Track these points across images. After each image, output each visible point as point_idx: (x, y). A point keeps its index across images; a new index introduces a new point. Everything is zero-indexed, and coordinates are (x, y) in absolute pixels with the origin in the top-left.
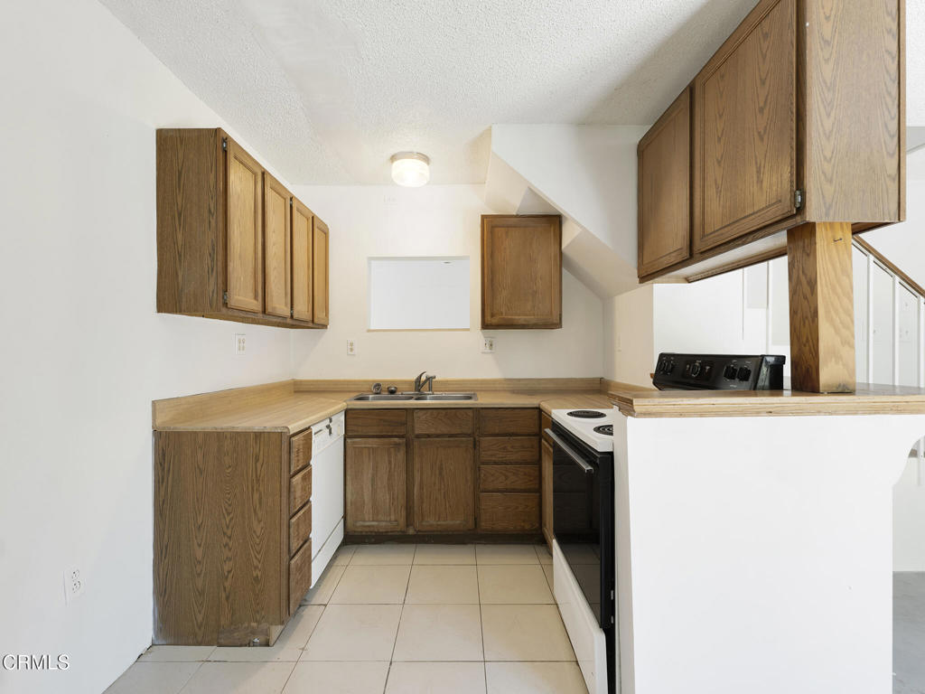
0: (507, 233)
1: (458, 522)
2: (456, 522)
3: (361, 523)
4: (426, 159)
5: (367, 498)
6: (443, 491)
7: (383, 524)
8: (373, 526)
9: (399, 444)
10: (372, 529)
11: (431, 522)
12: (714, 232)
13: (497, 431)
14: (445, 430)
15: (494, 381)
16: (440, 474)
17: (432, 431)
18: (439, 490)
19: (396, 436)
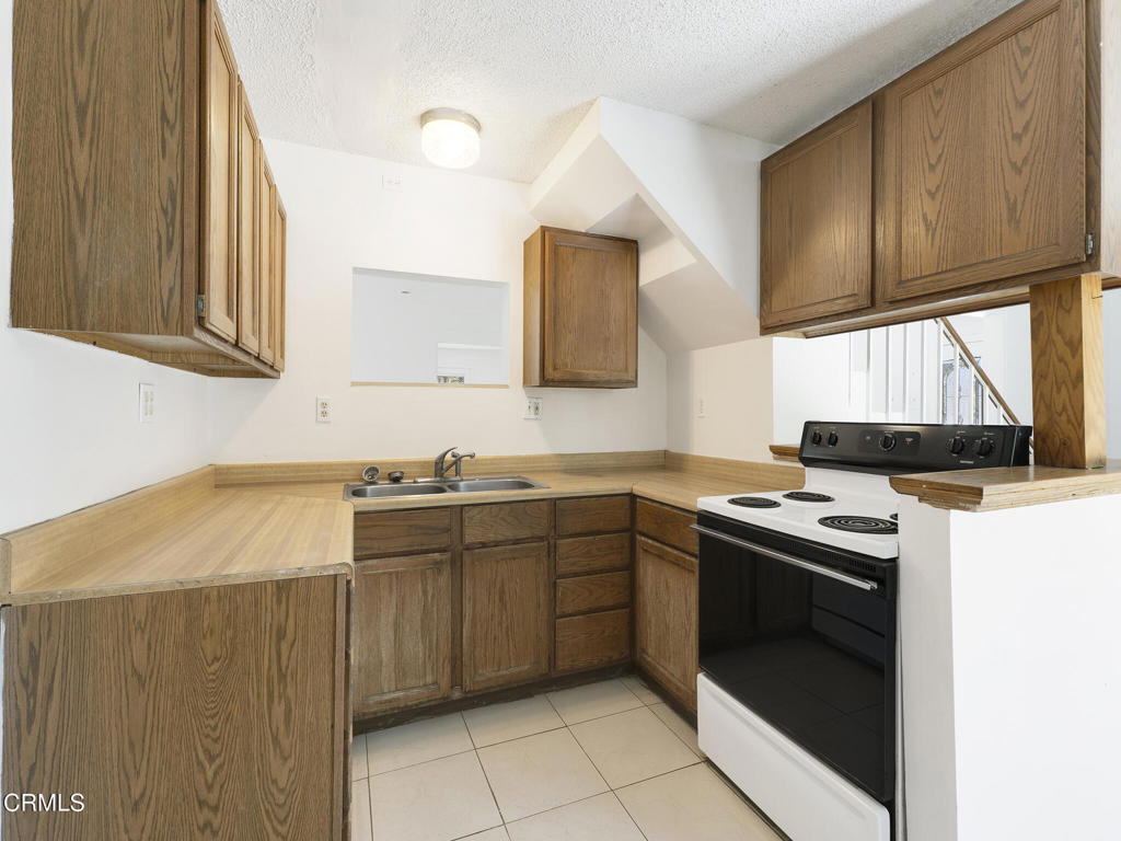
0: (574, 254)
1: (526, 667)
2: (522, 667)
3: (377, 698)
4: (478, 126)
5: (385, 655)
6: (504, 625)
7: (414, 693)
8: (398, 699)
9: (441, 562)
10: (395, 704)
11: (486, 674)
12: (921, 278)
13: (579, 530)
14: (509, 534)
15: (541, 458)
16: (501, 600)
17: (491, 537)
18: (500, 624)
19: (434, 551)
